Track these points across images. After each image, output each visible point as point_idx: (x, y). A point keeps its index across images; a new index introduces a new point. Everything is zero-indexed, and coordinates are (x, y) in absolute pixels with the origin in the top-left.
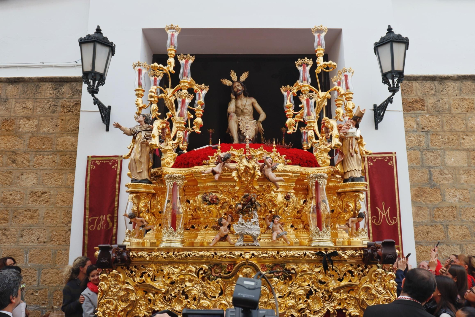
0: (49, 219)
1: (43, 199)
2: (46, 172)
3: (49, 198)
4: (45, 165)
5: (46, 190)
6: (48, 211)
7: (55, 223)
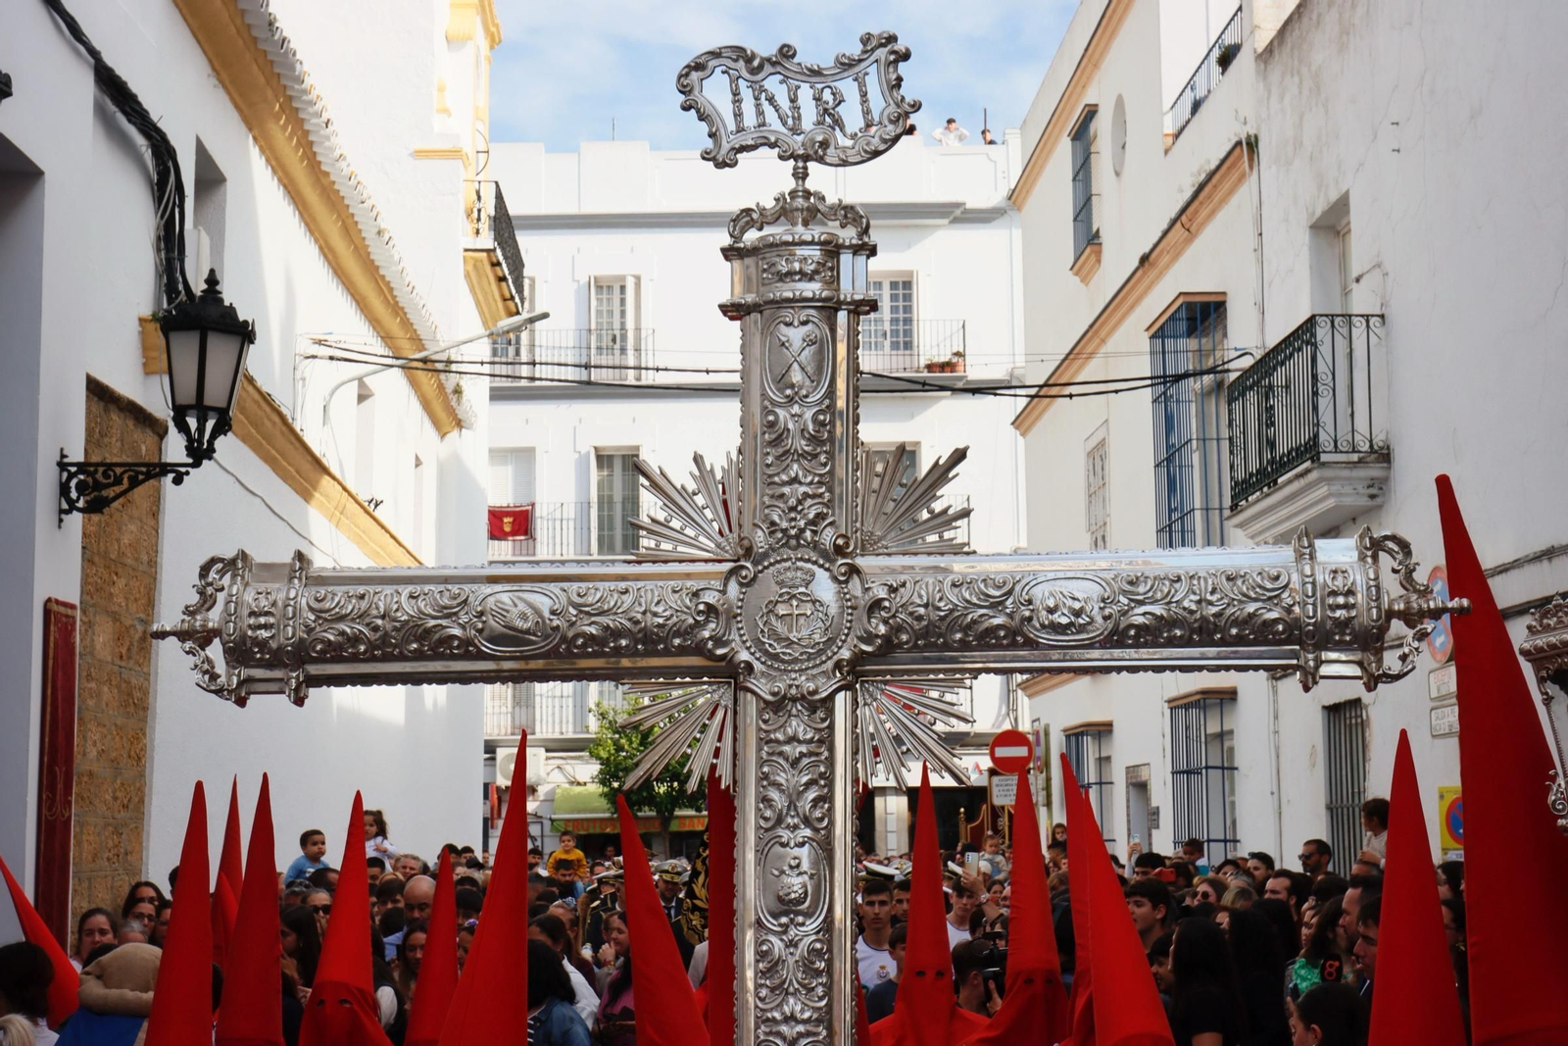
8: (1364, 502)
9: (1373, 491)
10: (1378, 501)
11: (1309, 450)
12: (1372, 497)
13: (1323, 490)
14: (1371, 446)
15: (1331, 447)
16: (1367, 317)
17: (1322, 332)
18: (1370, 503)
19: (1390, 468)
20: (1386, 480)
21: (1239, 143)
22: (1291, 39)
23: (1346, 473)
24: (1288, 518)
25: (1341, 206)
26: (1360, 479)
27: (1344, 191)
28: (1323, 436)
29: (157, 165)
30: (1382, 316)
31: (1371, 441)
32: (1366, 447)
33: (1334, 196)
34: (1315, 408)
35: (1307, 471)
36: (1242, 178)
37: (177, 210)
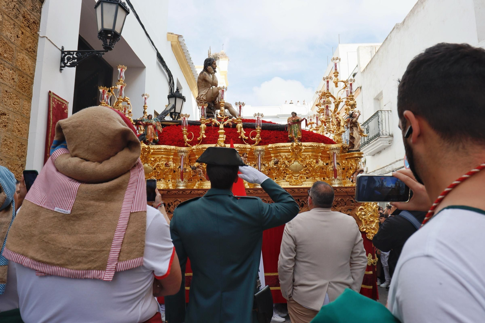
0: (5, 147)
1: (2, 121)
2: (6, 89)
3: (7, 123)
4: (6, 80)
5: (6, 111)
6: (6, 138)
7: (11, 154)
8: (388, 144)
9: (390, 142)
10: (391, 144)
11: (378, 135)
12: (390, 143)
13: (380, 142)
14: (389, 134)
15: (382, 134)
16: (388, 111)
17: (380, 114)
18: (389, 145)
19: (393, 138)
20: (392, 140)
21: (358, 87)
22: (368, 67)
23: (385, 139)
24: (372, 149)
25: (381, 94)
26: (387, 140)
27: (381, 90)
28: (380, 132)
29: (169, 78)
30: (391, 111)
31: (389, 133)
32: (388, 134)
33: (379, 92)
34: (379, 128)
35: (378, 139)
36: (359, 93)
37: (173, 87)
